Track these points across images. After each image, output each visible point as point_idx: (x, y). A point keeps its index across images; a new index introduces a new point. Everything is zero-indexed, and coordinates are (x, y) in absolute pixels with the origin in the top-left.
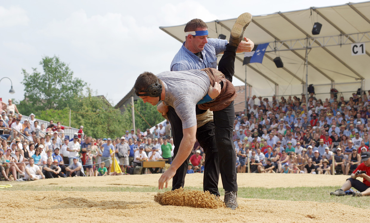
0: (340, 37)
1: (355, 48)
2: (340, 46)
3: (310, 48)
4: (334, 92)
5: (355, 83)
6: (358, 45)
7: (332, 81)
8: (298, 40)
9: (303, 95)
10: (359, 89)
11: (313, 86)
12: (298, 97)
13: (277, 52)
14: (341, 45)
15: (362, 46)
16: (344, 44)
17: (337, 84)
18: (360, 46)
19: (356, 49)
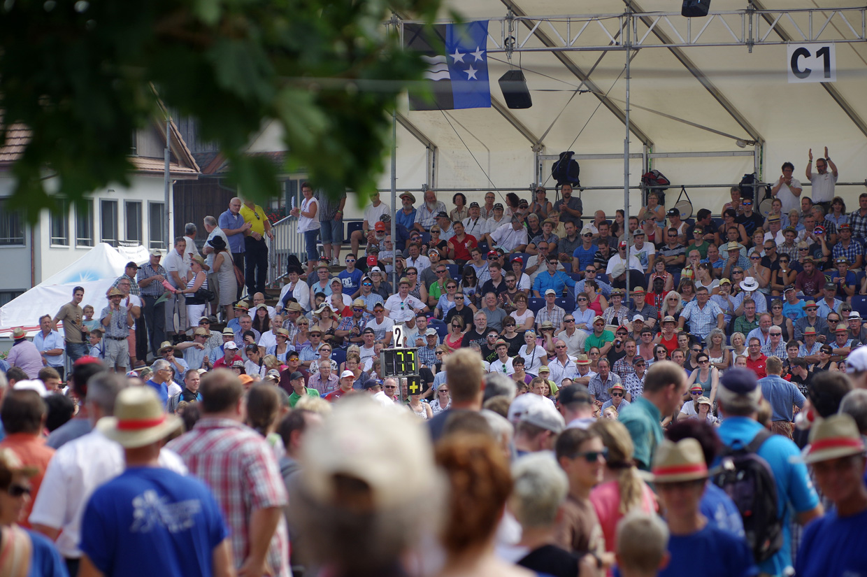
0: (747, 16)
1: (801, 57)
2: (746, 48)
3: (637, 49)
4: (654, 184)
5: (733, 153)
6: (813, 49)
7: (648, 143)
8: (597, 17)
9: (539, 191)
10: (749, 178)
11: (573, 157)
12: (521, 195)
13: (515, 55)
14: (751, 44)
15: (825, 52)
16: (760, 43)
17: (667, 155)
18: (819, 54)
19: (803, 63)
